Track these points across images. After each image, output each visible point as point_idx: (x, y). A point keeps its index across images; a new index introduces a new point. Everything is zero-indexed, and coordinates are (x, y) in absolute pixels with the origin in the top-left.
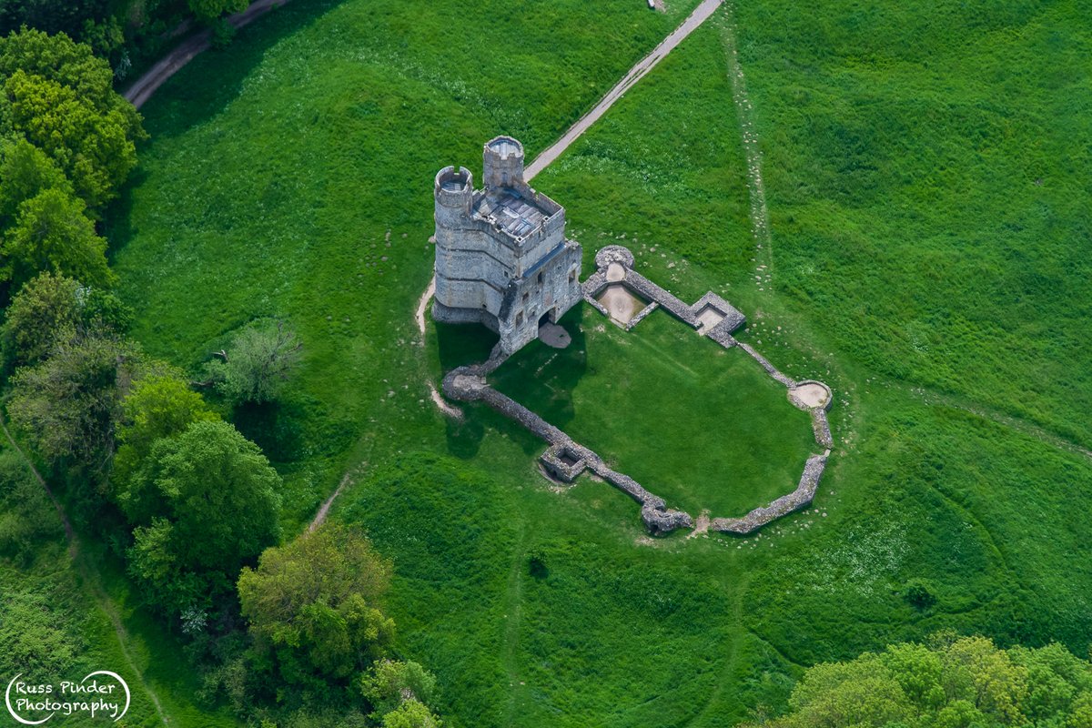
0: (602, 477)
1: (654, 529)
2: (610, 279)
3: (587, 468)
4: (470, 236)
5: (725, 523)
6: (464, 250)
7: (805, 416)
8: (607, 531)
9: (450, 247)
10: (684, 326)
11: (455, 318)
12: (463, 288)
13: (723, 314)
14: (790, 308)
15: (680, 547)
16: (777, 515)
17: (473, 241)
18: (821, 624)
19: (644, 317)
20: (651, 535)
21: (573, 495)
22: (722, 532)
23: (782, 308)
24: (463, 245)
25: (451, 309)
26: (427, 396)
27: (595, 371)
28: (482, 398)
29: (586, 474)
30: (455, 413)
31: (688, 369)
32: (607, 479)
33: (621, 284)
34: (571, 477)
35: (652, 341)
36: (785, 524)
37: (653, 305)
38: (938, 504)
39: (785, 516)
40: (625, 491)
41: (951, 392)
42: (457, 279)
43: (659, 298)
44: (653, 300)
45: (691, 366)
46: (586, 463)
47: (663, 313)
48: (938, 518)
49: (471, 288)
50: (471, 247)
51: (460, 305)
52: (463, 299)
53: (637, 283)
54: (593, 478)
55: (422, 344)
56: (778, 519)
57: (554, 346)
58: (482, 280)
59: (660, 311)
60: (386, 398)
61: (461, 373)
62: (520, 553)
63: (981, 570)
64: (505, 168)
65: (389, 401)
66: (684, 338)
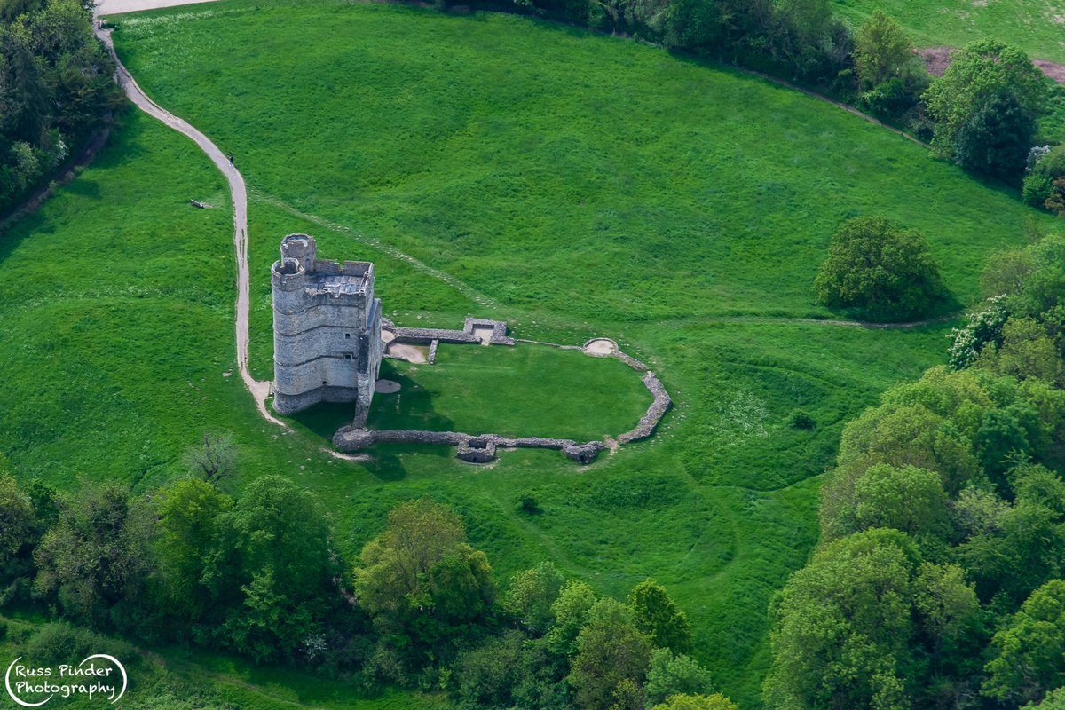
0: (514, 446)
1: (583, 459)
2: (387, 341)
3: (497, 446)
4: (312, 313)
5: (629, 435)
6: (307, 331)
7: (611, 359)
8: (551, 473)
9: (296, 332)
10: (468, 346)
11: (303, 404)
12: (308, 370)
13: (491, 327)
14: (526, 309)
15: (611, 461)
16: (659, 417)
17: (314, 319)
18: (756, 462)
19: (436, 352)
20: (584, 464)
21: (503, 464)
22: (631, 441)
23: (522, 312)
24: (305, 326)
25: (299, 396)
26: (331, 458)
27: (437, 393)
28: (376, 441)
29: (499, 450)
30: (363, 458)
31: (499, 367)
32: (519, 445)
33: (396, 341)
34: (492, 454)
35: (457, 362)
36: (667, 422)
37: (435, 342)
38: (756, 371)
39: (663, 416)
40: (539, 446)
41: (684, 317)
42: (303, 363)
43: (435, 335)
44: (431, 340)
45: (499, 364)
46: (494, 443)
47: (446, 345)
48: (763, 378)
49: (313, 369)
50: (312, 326)
51: (305, 390)
52: (308, 382)
53: (409, 334)
54: (507, 450)
55: (291, 431)
56: (661, 420)
57: (392, 392)
58: (322, 356)
59: (441, 344)
60: (302, 471)
61: (344, 432)
62: (506, 509)
63: (823, 395)
64: (308, 255)
65: (307, 472)
66: (477, 352)
